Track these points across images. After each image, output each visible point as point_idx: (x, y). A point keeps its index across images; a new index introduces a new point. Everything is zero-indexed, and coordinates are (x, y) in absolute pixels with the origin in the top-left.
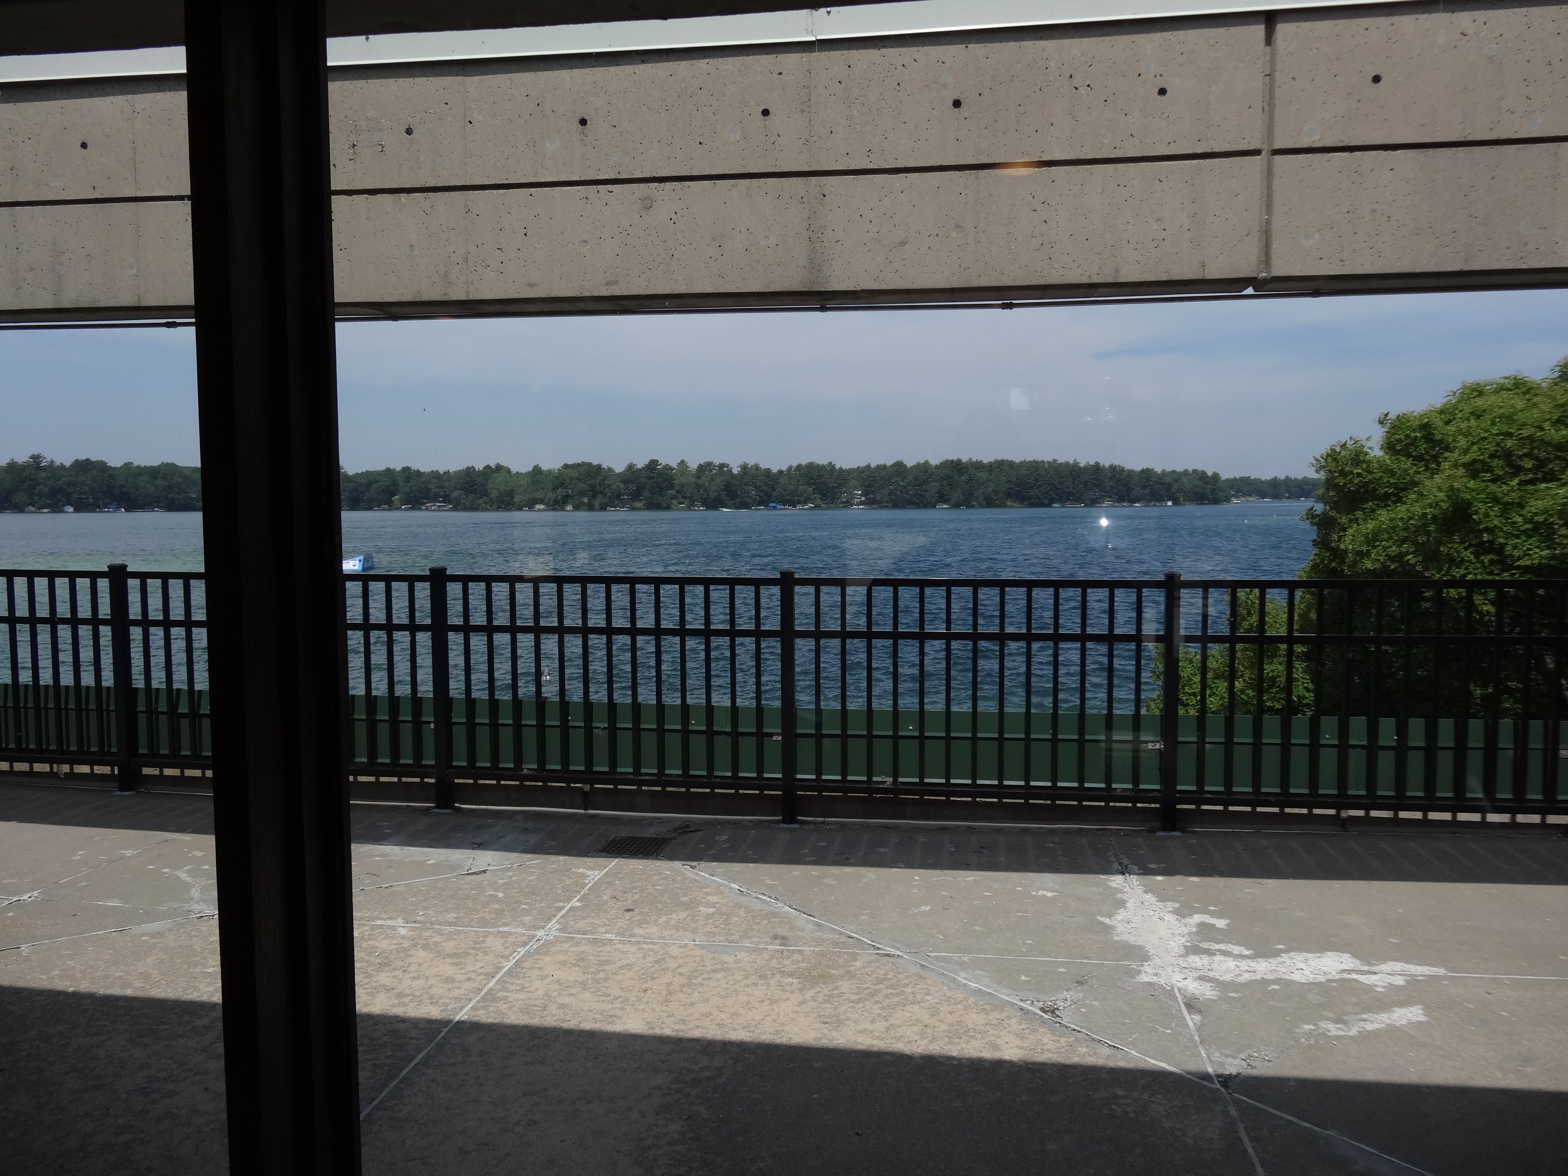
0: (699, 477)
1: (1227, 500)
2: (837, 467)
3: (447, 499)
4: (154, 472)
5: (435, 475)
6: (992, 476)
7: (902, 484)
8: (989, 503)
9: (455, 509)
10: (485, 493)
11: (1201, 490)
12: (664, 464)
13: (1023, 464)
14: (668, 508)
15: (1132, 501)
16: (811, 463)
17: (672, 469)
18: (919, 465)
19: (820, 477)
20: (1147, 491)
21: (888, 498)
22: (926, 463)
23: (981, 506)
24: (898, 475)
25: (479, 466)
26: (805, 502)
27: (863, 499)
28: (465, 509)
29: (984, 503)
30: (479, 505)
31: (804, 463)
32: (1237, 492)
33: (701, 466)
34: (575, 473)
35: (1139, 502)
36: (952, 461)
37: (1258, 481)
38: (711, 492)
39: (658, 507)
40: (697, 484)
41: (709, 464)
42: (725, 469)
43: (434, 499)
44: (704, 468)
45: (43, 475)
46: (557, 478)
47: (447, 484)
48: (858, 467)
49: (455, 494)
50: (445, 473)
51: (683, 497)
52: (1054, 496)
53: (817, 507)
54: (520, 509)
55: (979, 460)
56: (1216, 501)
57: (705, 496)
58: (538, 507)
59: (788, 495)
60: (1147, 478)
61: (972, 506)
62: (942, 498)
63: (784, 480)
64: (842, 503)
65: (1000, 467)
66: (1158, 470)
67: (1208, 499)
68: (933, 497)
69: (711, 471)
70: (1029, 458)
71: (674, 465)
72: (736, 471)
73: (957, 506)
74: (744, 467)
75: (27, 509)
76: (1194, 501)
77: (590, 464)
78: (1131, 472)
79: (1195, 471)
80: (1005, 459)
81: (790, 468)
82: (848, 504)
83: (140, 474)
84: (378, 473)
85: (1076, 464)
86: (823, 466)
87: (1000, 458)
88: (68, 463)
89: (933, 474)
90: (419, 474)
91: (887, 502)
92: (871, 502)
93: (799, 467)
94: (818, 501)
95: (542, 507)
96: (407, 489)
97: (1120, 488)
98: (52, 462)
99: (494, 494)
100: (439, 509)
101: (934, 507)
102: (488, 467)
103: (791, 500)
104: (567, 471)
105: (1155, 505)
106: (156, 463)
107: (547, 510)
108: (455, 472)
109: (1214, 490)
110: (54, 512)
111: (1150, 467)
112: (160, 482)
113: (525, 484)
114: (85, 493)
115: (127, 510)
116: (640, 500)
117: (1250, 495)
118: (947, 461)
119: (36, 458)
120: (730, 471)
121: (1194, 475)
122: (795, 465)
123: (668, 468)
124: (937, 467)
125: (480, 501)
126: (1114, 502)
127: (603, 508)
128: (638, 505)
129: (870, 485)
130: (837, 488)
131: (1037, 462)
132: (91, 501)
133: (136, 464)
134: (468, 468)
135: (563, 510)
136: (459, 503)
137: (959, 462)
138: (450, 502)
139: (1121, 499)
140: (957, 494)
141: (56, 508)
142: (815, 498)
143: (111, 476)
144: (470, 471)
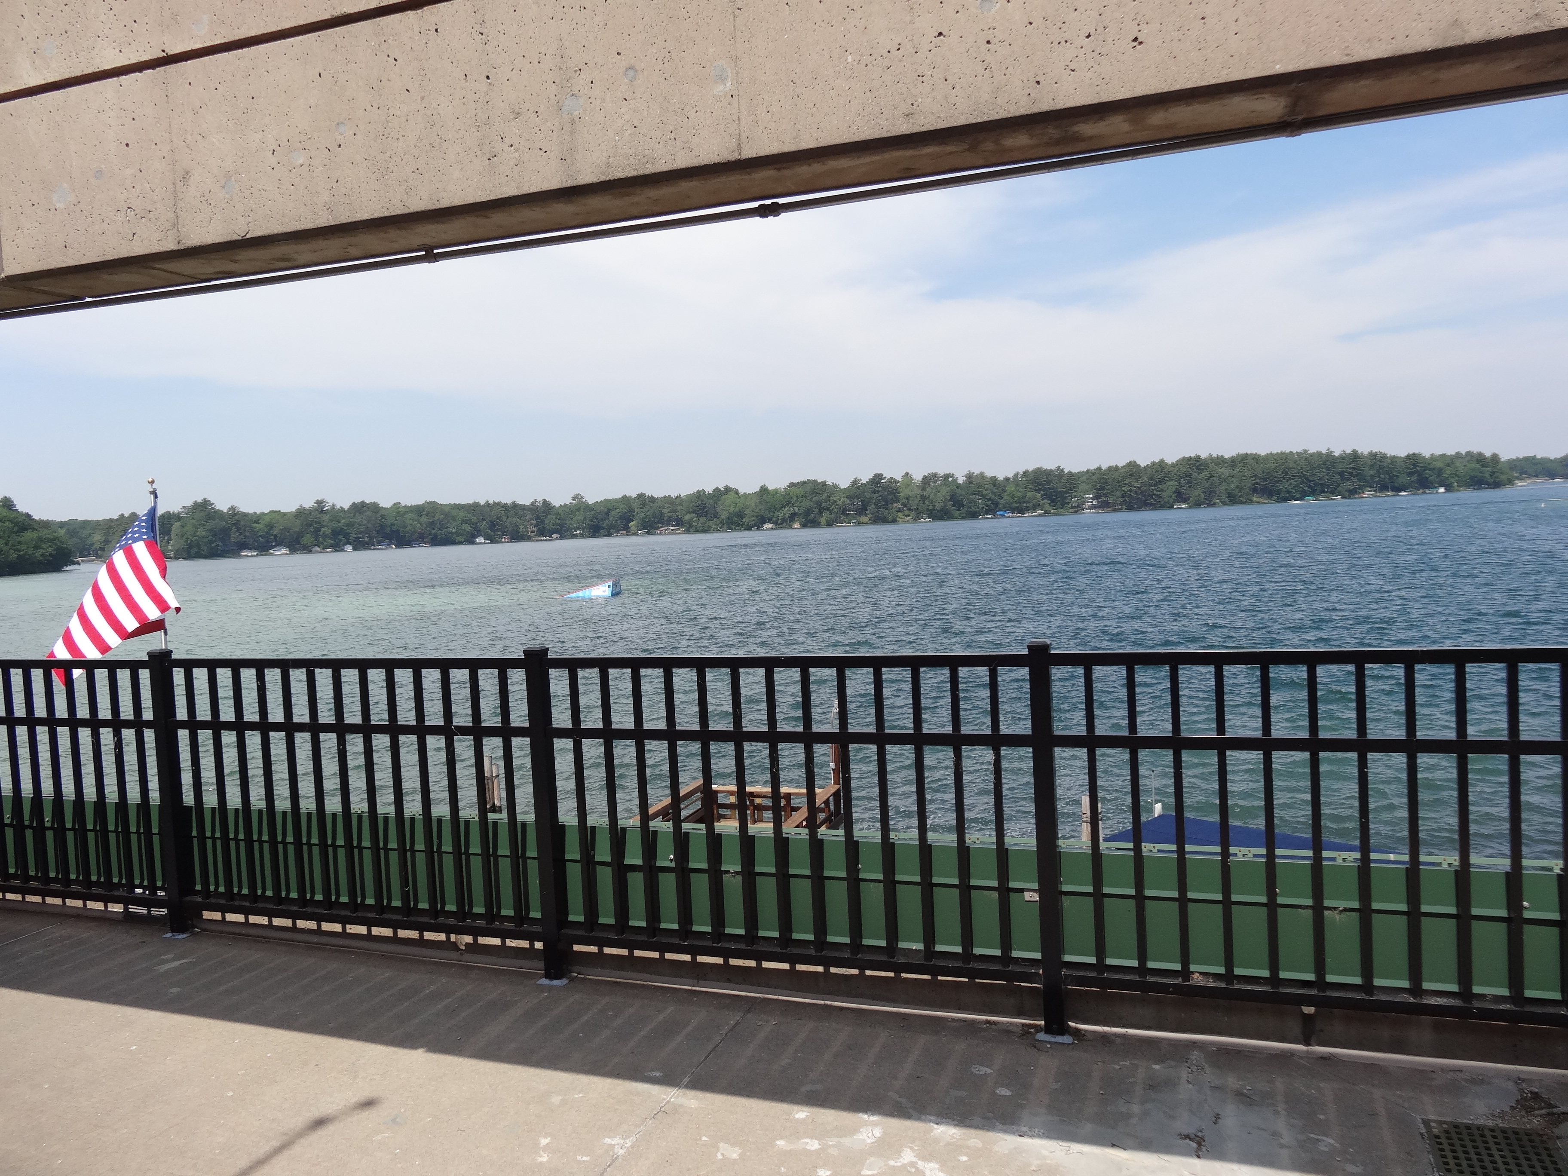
0: (924, 489)
1: (1510, 482)
2: (1066, 471)
3: (679, 523)
4: (419, 510)
5: (667, 499)
6: (1235, 471)
7: (1136, 484)
8: (1233, 499)
9: (688, 531)
10: (716, 516)
11: (1479, 474)
12: (888, 477)
13: (1270, 456)
14: (894, 521)
15: (1398, 489)
16: (1039, 469)
17: (896, 482)
18: (1153, 464)
19: (1048, 482)
20: (1414, 478)
21: (1121, 500)
22: (1162, 461)
23: (1224, 503)
24: (1132, 476)
25: (709, 489)
26: (1034, 509)
27: (1095, 502)
28: (697, 531)
29: (1227, 500)
30: (710, 527)
31: (1031, 469)
32: (1521, 474)
33: (925, 478)
34: (800, 491)
35: (1405, 490)
36: (1190, 458)
37: (1545, 461)
38: (937, 504)
39: (884, 521)
40: (922, 496)
41: (934, 475)
42: (950, 479)
43: (668, 523)
44: (928, 480)
45: (326, 518)
46: (784, 496)
47: (679, 507)
48: (1088, 470)
49: (687, 517)
50: (677, 497)
51: (909, 509)
52: (1306, 489)
53: (1046, 512)
54: (749, 528)
55: (1220, 455)
56: (1497, 485)
57: (931, 508)
58: (766, 526)
59: (1016, 503)
60: (1413, 465)
61: (1214, 504)
62: (1181, 497)
63: (1010, 488)
64: (1073, 507)
65: (1243, 461)
66: (1427, 454)
67: (1488, 484)
68: (1171, 497)
69: (935, 482)
70: (1276, 450)
71: (899, 478)
72: (961, 480)
73: (1197, 505)
74: (970, 477)
75: (313, 550)
76: (1471, 485)
77: (815, 481)
78: (1394, 458)
79: (1468, 453)
80: (1249, 453)
81: (1016, 475)
82: (1079, 508)
83: (407, 513)
84: (616, 501)
85: (1329, 454)
86: (1051, 471)
87: (1243, 451)
88: (346, 507)
89: (1169, 473)
90: (653, 499)
91: (1121, 505)
92: (1104, 505)
93: (1026, 473)
94: (1047, 507)
95: (770, 526)
96: (642, 515)
97: (1382, 476)
98: (334, 505)
99: (724, 516)
100: (673, 532)
101: (1172, 507)
102: (717, 489)
103: (1019, 508)
104: (793, 489)
105: (1424, 493)
106: (421, 502)
107: (776, 529)
108: (686, 496)
109: (1494, 472)
110: (336, 551)
111: (1417, 452)
112: (424, 519)
113: (753, 504)
114: (361, 533)
115: (397, 547)
116: (866, 515)
117: (1537, 476)
118: (1184, 458)
119: (320, 503)
120: (955, 481)
121: (1468, 458)
122: (1021, 471)
123: (892, 481)
124: (1173, 465)
125: (711, 523)
126: (1375, 491)
127: (830, 524)
128: (864, 519)
129: (1102, 488)
130: (1067, 492)
131: (1285, 453)
132: (367, 539)
133: (403, 504)
134: (698, 492)
135: (791, 527)
136: (691, 526)
137: (1198, 459)
138: (682, 525)
139: (1384, 488)
140: (1198, 492)
141: (338, 547)
142: (1044, 504)
143: (383, 516)
144: (700, 494)
